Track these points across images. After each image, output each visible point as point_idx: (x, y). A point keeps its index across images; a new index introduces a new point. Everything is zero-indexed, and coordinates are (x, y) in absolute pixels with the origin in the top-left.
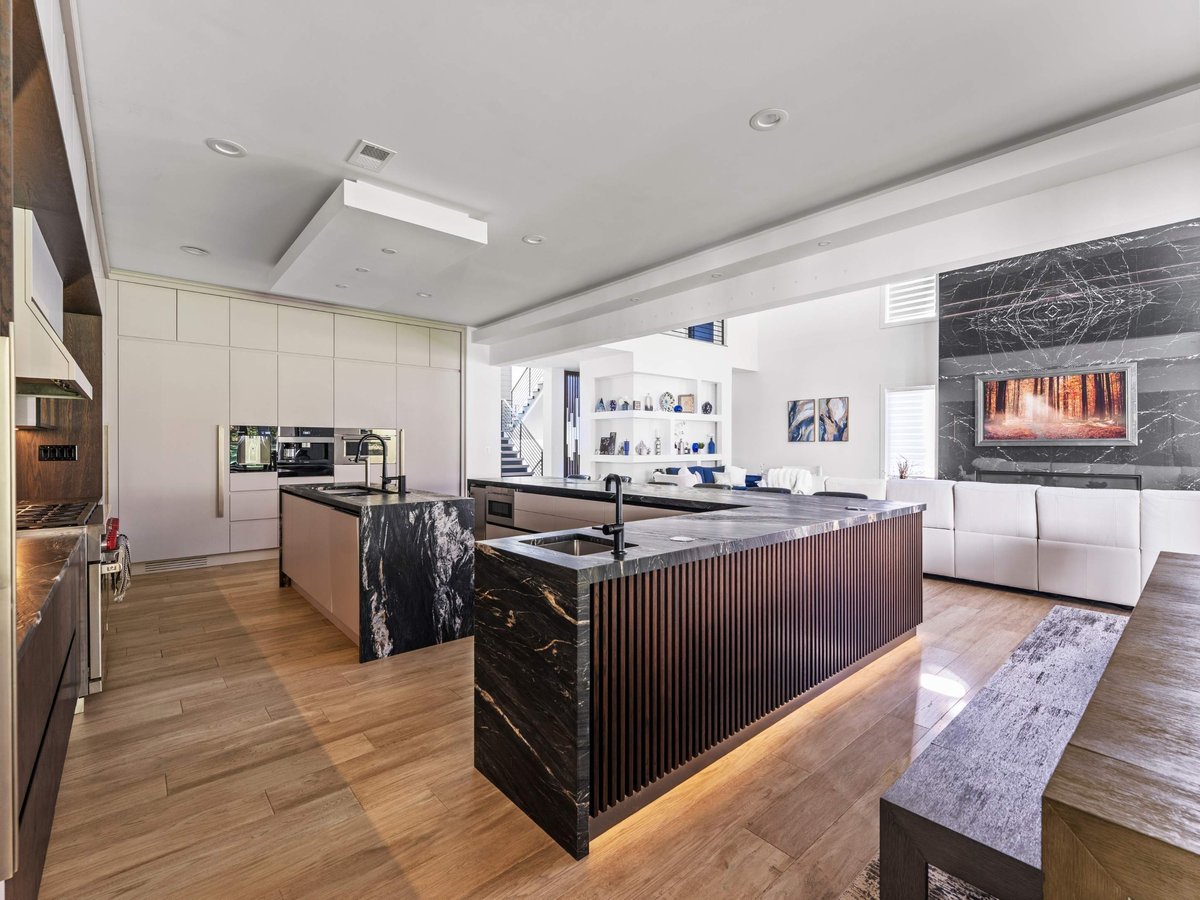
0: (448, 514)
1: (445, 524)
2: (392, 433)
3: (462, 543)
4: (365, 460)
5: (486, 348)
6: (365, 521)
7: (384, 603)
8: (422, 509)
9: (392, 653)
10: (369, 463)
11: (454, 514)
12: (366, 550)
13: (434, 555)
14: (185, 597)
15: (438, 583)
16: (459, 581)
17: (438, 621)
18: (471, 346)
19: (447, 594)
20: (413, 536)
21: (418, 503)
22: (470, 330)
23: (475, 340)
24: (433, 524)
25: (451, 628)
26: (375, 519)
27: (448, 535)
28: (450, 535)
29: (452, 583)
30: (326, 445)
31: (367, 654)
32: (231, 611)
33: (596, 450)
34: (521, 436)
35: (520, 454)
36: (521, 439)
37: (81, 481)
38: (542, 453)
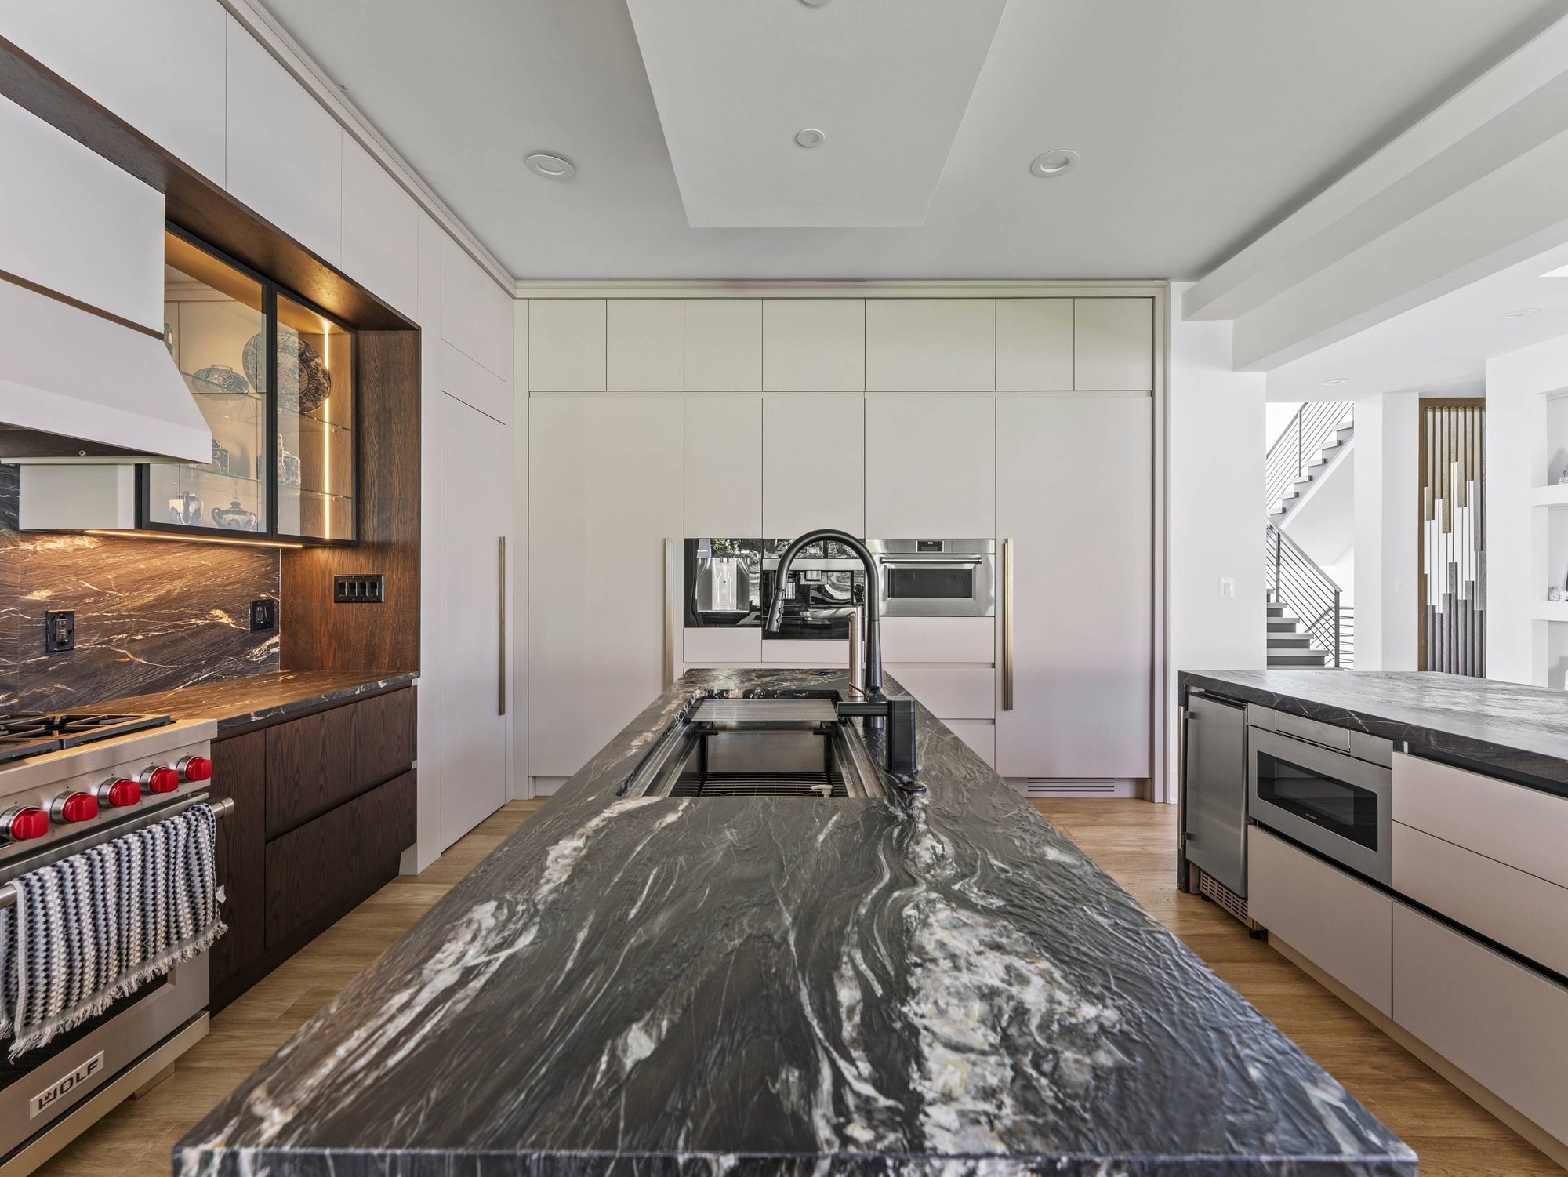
5: (1222, 329)
18: (1180, 328)
23: (1189, 313)
30: (852, 573)
33: (1551, 589)
34: (1278, 557)
35: (1278, 596)
36: (1278, 564)
37: (388, 640)
38: (1337, 594)
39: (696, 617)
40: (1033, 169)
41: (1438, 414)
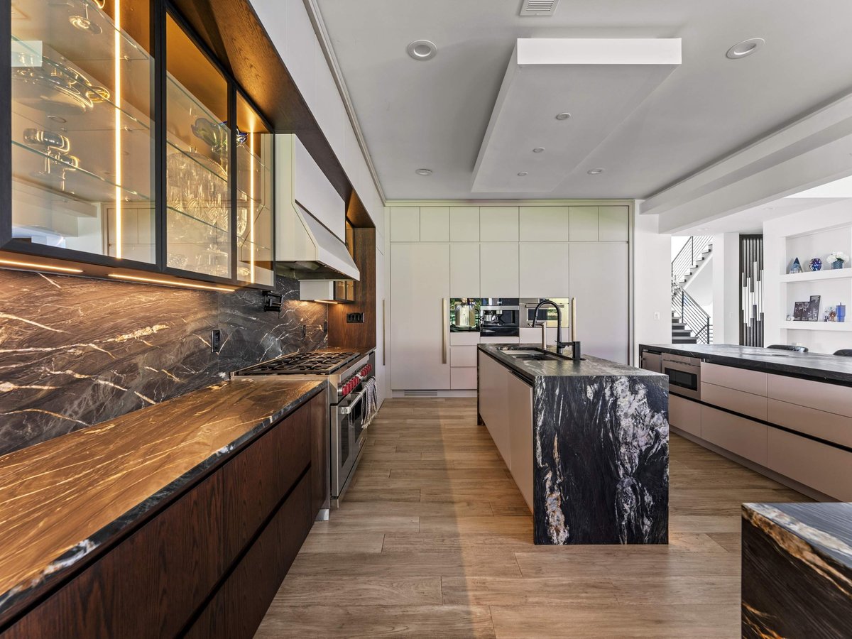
0: (634, 392)
1: (630, 404)
2: (565, 301)
3: (652, 429)
4: (541, 325)
5: (655, 218)
6: (539, 392)
7: (559, 485)
8: (601, 385)
9: (569, 541)
10: (545, 327)
11: (642, 392)
12: (540, 424)
13: (616, 439)
14: (419, 421)
15: (621, 472)
16: (648, 475)
17: (622, 517)
18: (638, 217)
19: (633, 487)
20: (591, 415)
21: (597, 377)
22: (638, 203)
23: (643, 211)
24: (615, 402)
25: (639, 529)
26: (549, 392)
27: (633, 416)
28: (637, 417)
29: (639, 475)
30: (514, 311)
31: (542, 536)
32: (442, 441)
33: (788, 316)
34: (683, 302)
35: (683, 320)
36: (683, 305)
37: (366, 336)
38: (708, 319)
39: (454, 329)
40: (589, 172)
41: (748, 241)
